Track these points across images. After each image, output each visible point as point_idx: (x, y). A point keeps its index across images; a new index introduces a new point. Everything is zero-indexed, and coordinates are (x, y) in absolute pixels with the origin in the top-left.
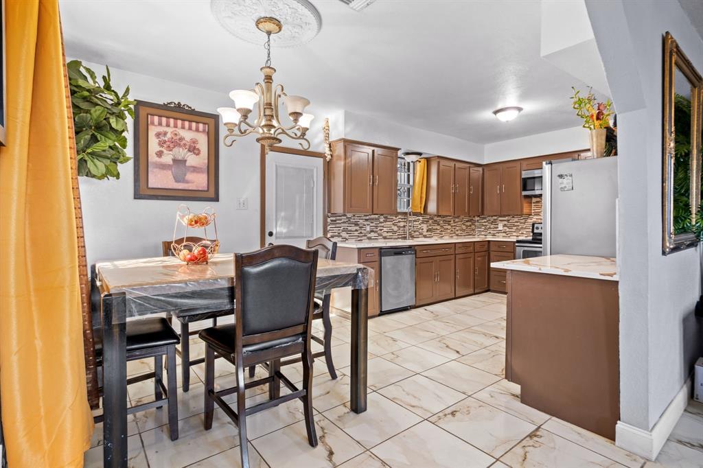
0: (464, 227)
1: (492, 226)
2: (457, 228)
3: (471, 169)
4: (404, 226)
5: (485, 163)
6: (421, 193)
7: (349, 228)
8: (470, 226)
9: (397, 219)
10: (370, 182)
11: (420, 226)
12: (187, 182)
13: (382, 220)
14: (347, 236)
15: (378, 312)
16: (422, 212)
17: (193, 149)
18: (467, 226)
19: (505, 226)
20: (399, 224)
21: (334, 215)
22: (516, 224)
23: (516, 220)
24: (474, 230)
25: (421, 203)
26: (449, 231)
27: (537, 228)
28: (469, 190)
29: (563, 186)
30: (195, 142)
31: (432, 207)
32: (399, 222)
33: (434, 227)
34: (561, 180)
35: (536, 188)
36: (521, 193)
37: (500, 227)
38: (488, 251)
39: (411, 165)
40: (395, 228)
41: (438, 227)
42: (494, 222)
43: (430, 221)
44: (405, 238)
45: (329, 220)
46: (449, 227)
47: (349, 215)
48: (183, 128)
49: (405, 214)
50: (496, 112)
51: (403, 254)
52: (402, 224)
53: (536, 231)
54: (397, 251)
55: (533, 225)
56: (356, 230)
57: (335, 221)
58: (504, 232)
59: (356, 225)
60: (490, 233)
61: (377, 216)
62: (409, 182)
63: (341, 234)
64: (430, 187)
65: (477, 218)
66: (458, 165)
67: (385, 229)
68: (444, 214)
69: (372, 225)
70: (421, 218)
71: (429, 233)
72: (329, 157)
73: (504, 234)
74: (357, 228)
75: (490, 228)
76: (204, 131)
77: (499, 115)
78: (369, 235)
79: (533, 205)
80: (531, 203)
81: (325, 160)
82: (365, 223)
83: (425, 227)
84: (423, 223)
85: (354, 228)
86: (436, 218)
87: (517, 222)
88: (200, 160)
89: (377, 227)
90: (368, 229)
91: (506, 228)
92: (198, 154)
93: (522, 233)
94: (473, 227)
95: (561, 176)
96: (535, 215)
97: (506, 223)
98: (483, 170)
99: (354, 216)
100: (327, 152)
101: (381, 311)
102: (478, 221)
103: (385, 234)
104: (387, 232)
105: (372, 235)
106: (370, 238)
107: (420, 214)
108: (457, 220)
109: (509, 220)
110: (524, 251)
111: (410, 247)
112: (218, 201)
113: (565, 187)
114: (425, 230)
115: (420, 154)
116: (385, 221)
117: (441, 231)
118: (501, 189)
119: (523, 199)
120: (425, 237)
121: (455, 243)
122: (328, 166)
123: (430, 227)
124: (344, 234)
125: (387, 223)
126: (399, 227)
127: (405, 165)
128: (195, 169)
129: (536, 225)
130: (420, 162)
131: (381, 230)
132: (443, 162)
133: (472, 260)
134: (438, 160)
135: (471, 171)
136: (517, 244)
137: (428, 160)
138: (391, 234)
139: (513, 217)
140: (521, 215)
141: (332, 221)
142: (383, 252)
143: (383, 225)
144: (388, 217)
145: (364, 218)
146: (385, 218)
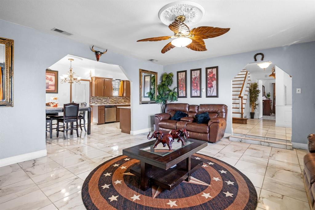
4: (116, 100)
6: (122, 90)
7: (98, 101)
9: (113, 98)
11: (121, 100)
12: (49, 88)
14: (97, 103)
15: (104, 123)
17: (51, 80)
21: (92, 97)
25: (122, 93)
30: (51, 78)
31: (125, 95)
33: (126, 100)
40: (113, 101)
41: (128, 100)
44: (116, 103)
45: (91, 98)
47: (98, 97)
48: (48, 74)
49: (116, 97)
52: (115, 99)
54: (110, 107)
56: (100, 101)
57: (93, 99)
59: (100, 99)
61: (107, 97)
64: (124, 89)
70: (122, 98)
71: (125, 102)
72: (91, 81)
76: (54, 75)
81: (90, 82)
88: (53, 83)
89: (107, 100)
90: (104, 101)
92: (52, 81)
100: (91, 80)
103: (110, 102)
105: (105, 102)
106: (104, 103)
107: (121, 97)
111: (115, 106)
112: (57, 93)
114: (123, 101)
115: (120, 80)
120: (123, 103)
122: (91, 84)
124: (96, 102)
128: (51, 85)
132: (127, 82)
137: (124, 81)
142: (106, 107)
143: (109, 100)
144: (111, 97)
145: (102, 98)
146: (109, 98)
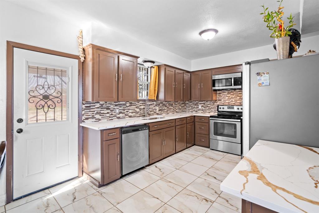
0: (180, 107)
1: (195, 107)
2: (177, 108)
3: (184, 74)
4: (144, 108)
5: (192, 71)
6: (155, 87)
7: (102, 112)
8: (184, 106)
9: (139, 104)
10: (115, 78)
11: (154, 108)
13: (128, 105)
14: (100, 117)
15: (120, 175)
16: (156, 99)
18: (182, 107)
19: (202, 106)
20: (140, 107)
21: (88, 102)
22: (208, 105)
23: (208, 103)
24: (185, 109)
25: (155, 94)
26: (172, 110)
27: (220, 108)
28: (183, 86)
29: (261, 82)
31: (162, 96)
32: (140, 106)
33: (163, 108)
34: (258, 77)
35: (216, 86)
36: (212, 88)
37: (200, 107)
38: (194, 122)
39: (149, 69)
40: (138, 110)
41: (166, 108)
42: (197, 104)
43: (161, 105)
45: (83, 106)
46: (172, 108)
49: (144, 100)
50: (201, 33)
51: (139, 130)
52: (142, 107)
53: (219, 110)
54: (135, 129)
55: (218, 106)
56: (108, 113)
57: (90, 107)
58: (202, 110)
59: (108, 109)
60: (194, 110)
61: (124, 103)
62: (148, 81)
63: (95, 116)
64: (160, 83)
65: (187, 102)
66: (177, 71)
67: (130, 111)
68: (169, 100)
69: (120, 108)
70: (155, 103)
71: (160, 112)
72: (83, 59)
73: (202, 111)
74: (109, 111)
75: (194, 108)
77: (203, 35)
78: (118, 116)
79: (217, 95)
80: (216, 94)
81: (79, 61)
82: (115, 107)
83: (157, 108)
85: (106, 111)
86: (164, 103)
87: (209, 105)
89: (124, 110)
90: (117, 111)
91: (203, 108)
93: (212, 111)
94: (185, 107)
95: (258, 74)
96: (218, 101)
97: (203, 105)
98: (191, 75)
99: (106, 102)
100: (82, 55)
101: (122, 175)
102: (188, 103)
103: (130, 114)
104: (132, 113)
105: (121, 115)
106: (119, 118)
107: (154, 101)
108: (176, 103)
109: (204, 103)
110: (214, 123)
111: (145, 124)
113: (263, 83)
114: (158, 110)
115: (153, 62)
116: (130, 106)
117: (168, 110)
118: (200, 86)
119: (213, 91)
120: (158, 114)
121: (175, 119)
122: (83, 65)
123: (161, 108)
124: (98, 116)
125: (132, 107)
126: (140, 109)
127: (145, 70)
129: (219, 107)
130: (154, 68)
131: (127, 112)
132: (168, 68)
133: (185, 128)
134: (165, 67)
135: (184, 75)
136: (210, 118)
137: (159, 67)
138: (135, 114)
139: (207, 102)
140: (211, 101)
141: (86, 107)
143: (128, 108)
144: (133, 103)
145: (114, 104)
146: (130, 103)
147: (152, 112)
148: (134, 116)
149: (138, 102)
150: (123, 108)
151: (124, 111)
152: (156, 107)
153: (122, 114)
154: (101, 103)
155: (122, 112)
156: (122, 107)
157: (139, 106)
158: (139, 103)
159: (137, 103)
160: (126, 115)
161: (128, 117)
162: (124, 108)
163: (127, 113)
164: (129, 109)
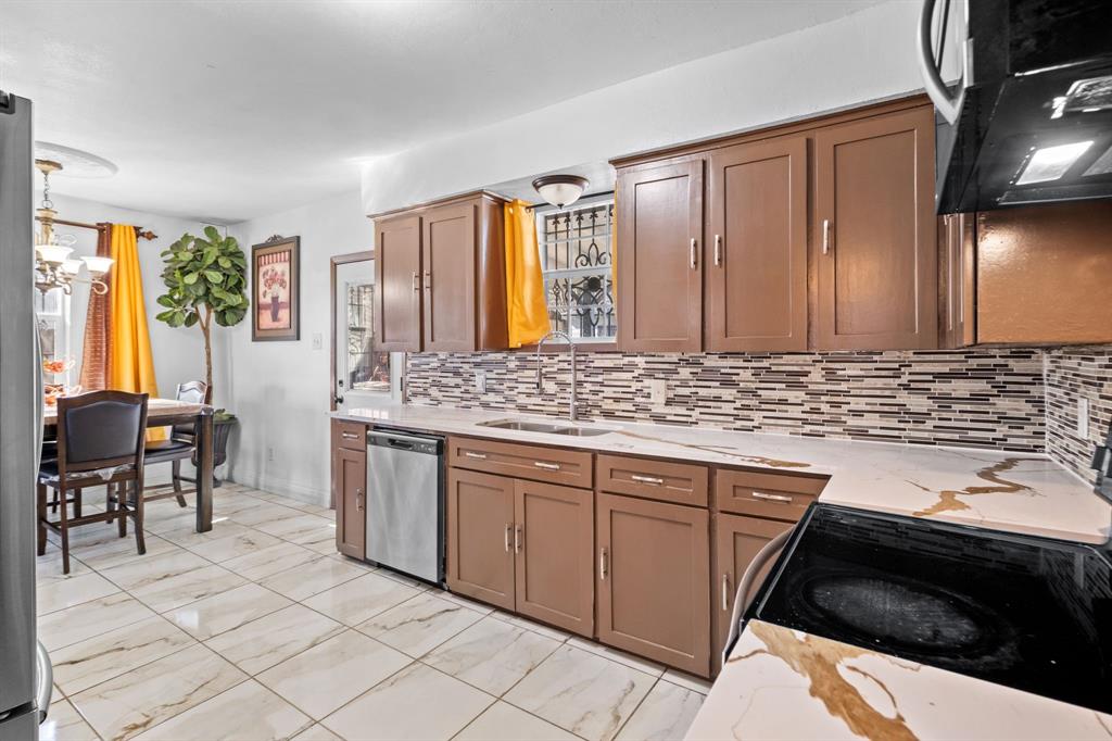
7: (444, 381)
9: (553, 364)
11: (635, 386)
12: (279, 320)
13: (512, 365)
17: (283, 281)
20: (561, 376)
30: (283, 275)
32: (562, 370)
33: (706, 392)
40: (551, 387)
41: (728, 393)
43: (685, 372)
52: (570, 377)
56: (457, 386)
57: (418, 365)
59: (457, 374)
61: (500, 356)
63: (429, 390)
67: (522, 388)
69: (489, 375)
70: (641, 360)
71: (681, 410)
74: (459, 381)
76: (288, 259)
78: (484, 398)
82: (476, 371)
83: (657, 390)
84: (651, 376)
85: (452, 381)
86: (714, 362)
88: (287, 292)
89: (501, 381)
90: (481, 383)
92: (285, 288)
99: (452, 355)
103: (522, 400)
104: (528, 395)
105: (491, 397)
106: (486, 405)
112: (299, 339)
114: (659, 398)
116: (522, 368)
120: (660, 419)
123: (684, 392)
124: (434, 392)
125: (527, 373)
128: (284, 305)
131: (511, 389)
138: (538, 401)
141: (413, 365)
142: (368, 435)
143: (514, 376)
144: (529, 358)
145: (471, 360)
146: (520, 359)
147: (623, 406)
148: (537, 408)
149: (551, 357)
150: (497, 376)
151: (501, 387)
152: (647, 382)
153: (493, 394)
154: (442, 356)
155: (495, 387)
156: (495, 371)
157: (555, 370)
158: (557, 359)
159: (545, 359)
160: (508, 400)
161: (513, 406)
162: (502, 377)
163: (512, 393)
164: (516, 381)
